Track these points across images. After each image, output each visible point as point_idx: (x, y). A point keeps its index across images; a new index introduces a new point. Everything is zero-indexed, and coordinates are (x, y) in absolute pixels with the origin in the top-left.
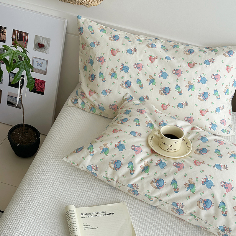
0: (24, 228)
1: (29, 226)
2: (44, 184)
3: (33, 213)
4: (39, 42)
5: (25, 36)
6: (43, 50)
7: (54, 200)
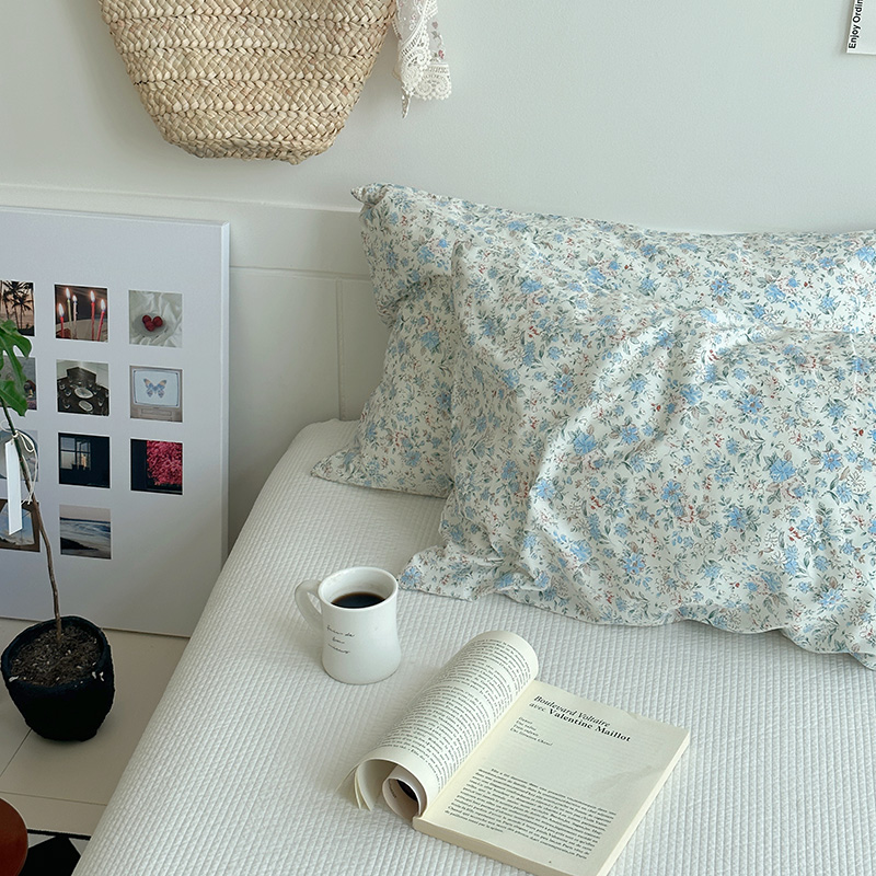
0: (169, 846)
1: (185, 838)
2: (220, 720)
3: (194, 802)
4: (146, 312)
5: (97, 301)
6: (162, 335)
7: (260, 759)
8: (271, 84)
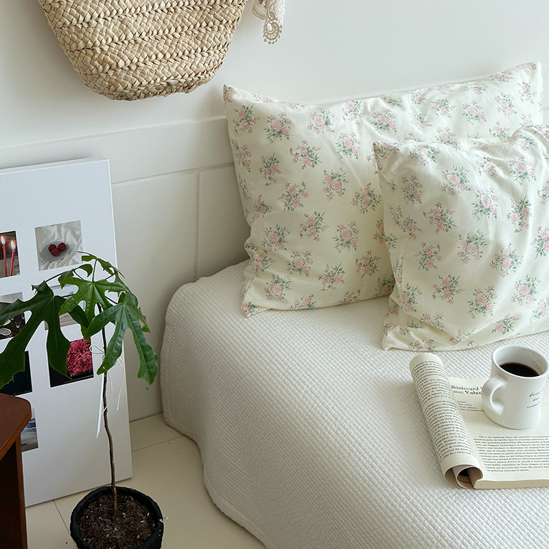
5: (7, 244)
8: (185, 34)
